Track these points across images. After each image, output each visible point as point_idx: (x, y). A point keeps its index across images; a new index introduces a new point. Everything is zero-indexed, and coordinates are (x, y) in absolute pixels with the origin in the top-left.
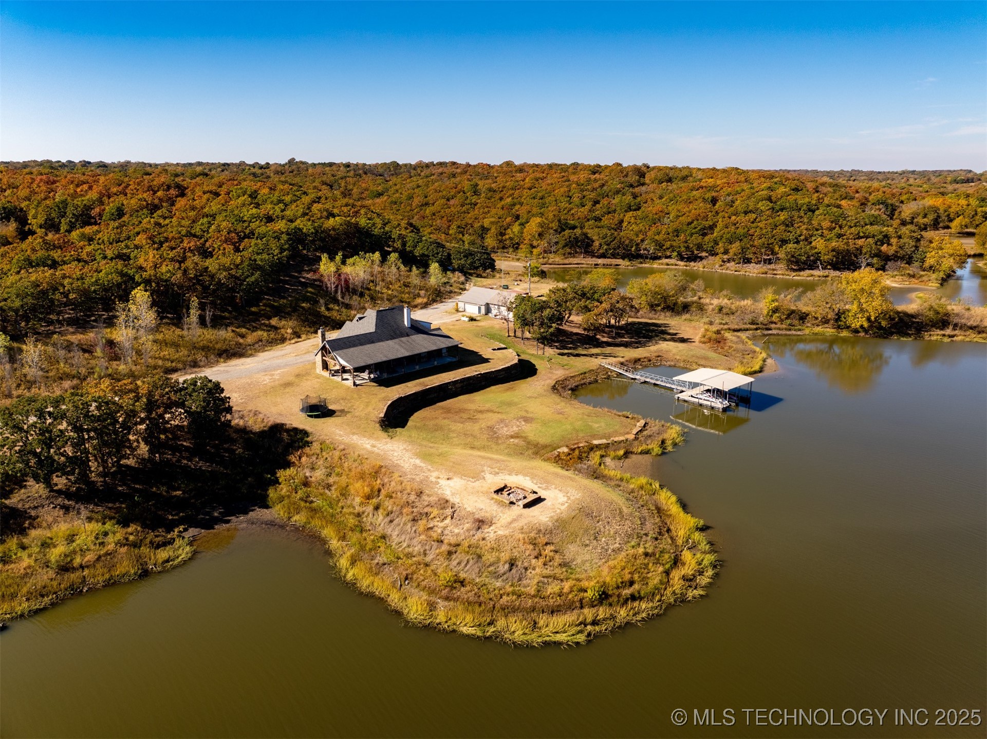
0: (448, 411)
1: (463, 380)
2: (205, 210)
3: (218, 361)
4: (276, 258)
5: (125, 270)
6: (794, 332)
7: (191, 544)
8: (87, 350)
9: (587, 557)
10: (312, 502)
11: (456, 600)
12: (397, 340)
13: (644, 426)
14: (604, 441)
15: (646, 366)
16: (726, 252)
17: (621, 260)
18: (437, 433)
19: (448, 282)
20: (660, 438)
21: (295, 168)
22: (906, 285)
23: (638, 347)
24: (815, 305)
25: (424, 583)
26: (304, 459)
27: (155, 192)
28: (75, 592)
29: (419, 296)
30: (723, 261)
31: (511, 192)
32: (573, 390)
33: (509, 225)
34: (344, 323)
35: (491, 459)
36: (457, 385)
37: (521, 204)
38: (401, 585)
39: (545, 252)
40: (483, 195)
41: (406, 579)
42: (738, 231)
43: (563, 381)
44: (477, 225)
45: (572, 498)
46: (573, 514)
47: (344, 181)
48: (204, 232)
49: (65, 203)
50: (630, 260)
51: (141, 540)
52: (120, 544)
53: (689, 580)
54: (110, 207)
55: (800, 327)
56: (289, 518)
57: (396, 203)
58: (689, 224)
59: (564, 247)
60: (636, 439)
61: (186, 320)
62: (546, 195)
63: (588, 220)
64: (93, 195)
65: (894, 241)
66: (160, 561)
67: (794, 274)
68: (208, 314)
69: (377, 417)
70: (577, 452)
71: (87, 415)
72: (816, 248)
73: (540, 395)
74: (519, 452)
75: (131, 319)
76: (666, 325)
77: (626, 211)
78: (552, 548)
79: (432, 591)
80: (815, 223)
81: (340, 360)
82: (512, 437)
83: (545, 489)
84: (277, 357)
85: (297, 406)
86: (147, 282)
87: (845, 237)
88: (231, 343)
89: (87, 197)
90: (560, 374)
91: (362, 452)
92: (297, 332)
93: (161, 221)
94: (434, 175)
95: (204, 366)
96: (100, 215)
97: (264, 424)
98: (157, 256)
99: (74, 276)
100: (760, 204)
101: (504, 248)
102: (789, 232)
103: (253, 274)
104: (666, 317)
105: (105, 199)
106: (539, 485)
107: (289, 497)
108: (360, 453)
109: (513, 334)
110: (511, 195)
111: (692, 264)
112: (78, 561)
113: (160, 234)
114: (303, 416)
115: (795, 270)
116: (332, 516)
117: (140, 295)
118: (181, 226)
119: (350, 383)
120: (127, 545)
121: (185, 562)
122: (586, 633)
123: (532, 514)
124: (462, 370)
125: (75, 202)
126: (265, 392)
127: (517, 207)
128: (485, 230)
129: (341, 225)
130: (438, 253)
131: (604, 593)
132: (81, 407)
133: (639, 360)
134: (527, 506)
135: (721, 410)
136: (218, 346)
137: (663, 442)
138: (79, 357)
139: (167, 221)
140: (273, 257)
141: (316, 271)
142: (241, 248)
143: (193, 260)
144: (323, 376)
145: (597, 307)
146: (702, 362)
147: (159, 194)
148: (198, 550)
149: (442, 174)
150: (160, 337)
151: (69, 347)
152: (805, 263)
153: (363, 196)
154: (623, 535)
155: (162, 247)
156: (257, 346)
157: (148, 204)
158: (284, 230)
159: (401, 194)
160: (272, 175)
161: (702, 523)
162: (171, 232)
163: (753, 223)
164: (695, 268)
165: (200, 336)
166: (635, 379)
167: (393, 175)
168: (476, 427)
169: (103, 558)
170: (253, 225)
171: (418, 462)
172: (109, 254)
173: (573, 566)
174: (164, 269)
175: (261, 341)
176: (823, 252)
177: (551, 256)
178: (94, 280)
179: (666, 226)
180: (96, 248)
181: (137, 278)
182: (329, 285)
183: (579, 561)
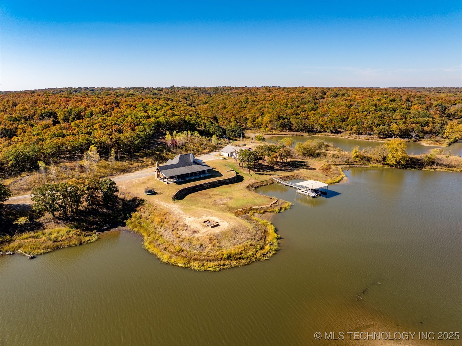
0: (202, 194)
1: (210, 183)
2: (124, 113)
3: (121, 174)
4: (148, 133)
5: (89, 138)
6: (364, 166)
7: (98, 236)
8: (72, 169)
9: (229, 245)
10: (142, 224)
11: (179, 256)
12: (187, 167)
13: (276, 202)
14: (257, 207)
15: (291, 179)
16: (351, 130)
17: (305, 133)
18: (194, 202)
19: (221, 143)
20: (280, 207)
21: (173, 90)
22: (432, 145)
23: (290, 171)
24: (374, 154)
25: (170, 250)
26: (142, 209)
27: (106, 105)
28: (58, 248)
29: (206, 149)
30: (350, 134)
31: (261, 102)
32: (256, 188)
33: (258, 117)
34: (168, 160)
35: (208, 211)
36: (208, 185)
37: (265, 107)
38: (163, 251)
39: (272, 129)
40: (250, 103)
41: (165, 249)
42: (358, 120)
43: (253, 184)
44: (244, 117)
45: (231, 225)
46: (228, 230)
47: (192, 97)
48: (121, 123)
49: (71, 110)
50: (309, 133)
51: (81, 234)
52: (74, 234)
53: (264, 255)
54: (88, 112)
55: (367, 164)
56: (133, 229)
57: (212, 107)
58: (337, 117)
59: (279, 127)
60: (270, 206)
61: (110, 158)
62: (277, 103)
63: (293, 115)
64: (82, 107)
65: (430, 125)
66: (86, 240)
67: (381, 140)
68: (119, 155)
69: (172, 195)
70: (245, 211)
71: (67, 191)
72: (392, 128)
73: (240, 189)
74: (222, 210)
75: (89, 157)
76: (308, 163)
77: (311, 111)
78: (217, 241)
79: (172, 253)
80: (394, 116)
81: (163, 174)
82: (222, 204)
83: (222, 222)
84: (143, 173)
85: (144, 191)
86: (96, 143)
87: (407, 123)
88: (127, 167)
89: (80, 107)
90: (252, 181)
91: (162, 207)
92: (153, 163)
93: (106, 118)
94: (232, 93)
95: (115, 176)
96: (84, 115)
97: (131, 197)
98: (102, 133)
99: (70, 141)
100: (370, 108)
101: (255, 127)
102: (381, 120)
103: (137, 140)
104: (309, 159)
105: (87, 108)
106: (221, 220)
107: (134, 222)
108: (161, 208)
109: (239, 165)
110: (261, 103)
111: (336, 135)
112: (60, 238)
113: (104, 123)
114: (146, 194)
115: (381, 138)
116: (147, 229)
117: (93, 148)
118: (113, 120)
119: (166, 183)
120: (77, 235)
121: (94, 241)
122: (219, 268)
123: (214, 230)
124: (211, 179)
125: (75, 110)
126: (135, 186)
127: (263, 109)
128: (247, 119)
129: (177, 119)
130: (219, 131)
131: (230, 256)
132: (64, 188)
133: (289, 176)
134: (212, 227)
135: (312, 197)
136: (122, 168)
137: (281, 208)
138: (69, 172)
139: (109, 118)
140: (146, 133)
141: (164, 139)
142: (135, 129)
143: (116, 135)
144: (157, 180)
145: (274, 154)
146: (315, 178)
147: (108, 106)
148: (100, 238)
149: (236, 93)
150: (100, 164)
151: (66, 168)
152: (386, 135)
153: (200, 103)
154: (245, 238)
155: (104, 129)
156: (137, 168)
157: (103, 110)
158: (153, 122)
159: (215, 102)
160: (163, 94)
161: (279, 236)
162: (109, 123)
163: (365, 116)
164: (338, 137)
165: (115, 164)
166: (284, 184)
167: (214, 93)
168: (210, 200)
169: (68, 239)
170: (141, 120)
171: (181, 211)
172: (84, 132)
173: (223, 247)
174: (103, 138)
175: (138, 166)
176: (395, 130)
177: (274, 131)
178: (77, 142)
179: (327, 118)
180: (79, 129)
181: (93, 141)
182: (168, 144)
183: (225, 246)
